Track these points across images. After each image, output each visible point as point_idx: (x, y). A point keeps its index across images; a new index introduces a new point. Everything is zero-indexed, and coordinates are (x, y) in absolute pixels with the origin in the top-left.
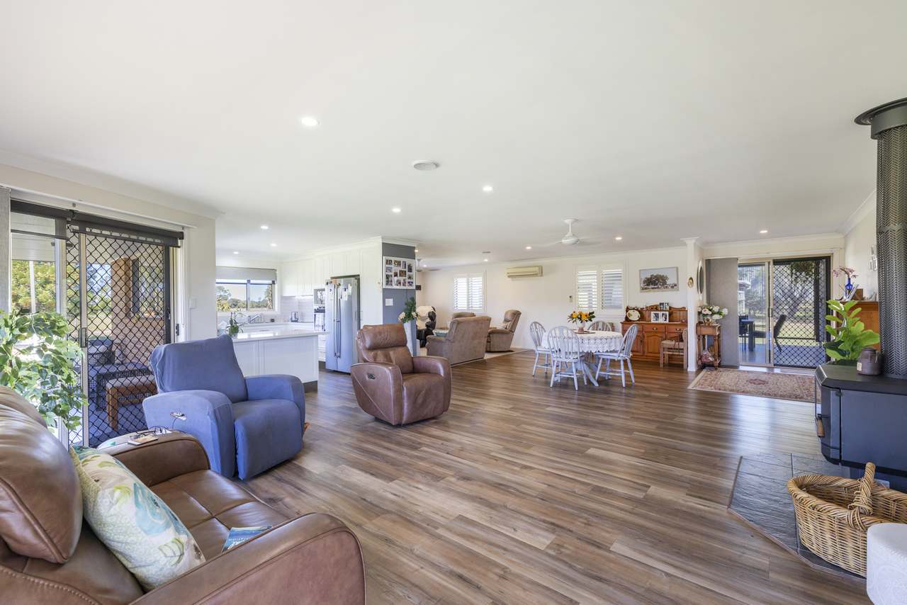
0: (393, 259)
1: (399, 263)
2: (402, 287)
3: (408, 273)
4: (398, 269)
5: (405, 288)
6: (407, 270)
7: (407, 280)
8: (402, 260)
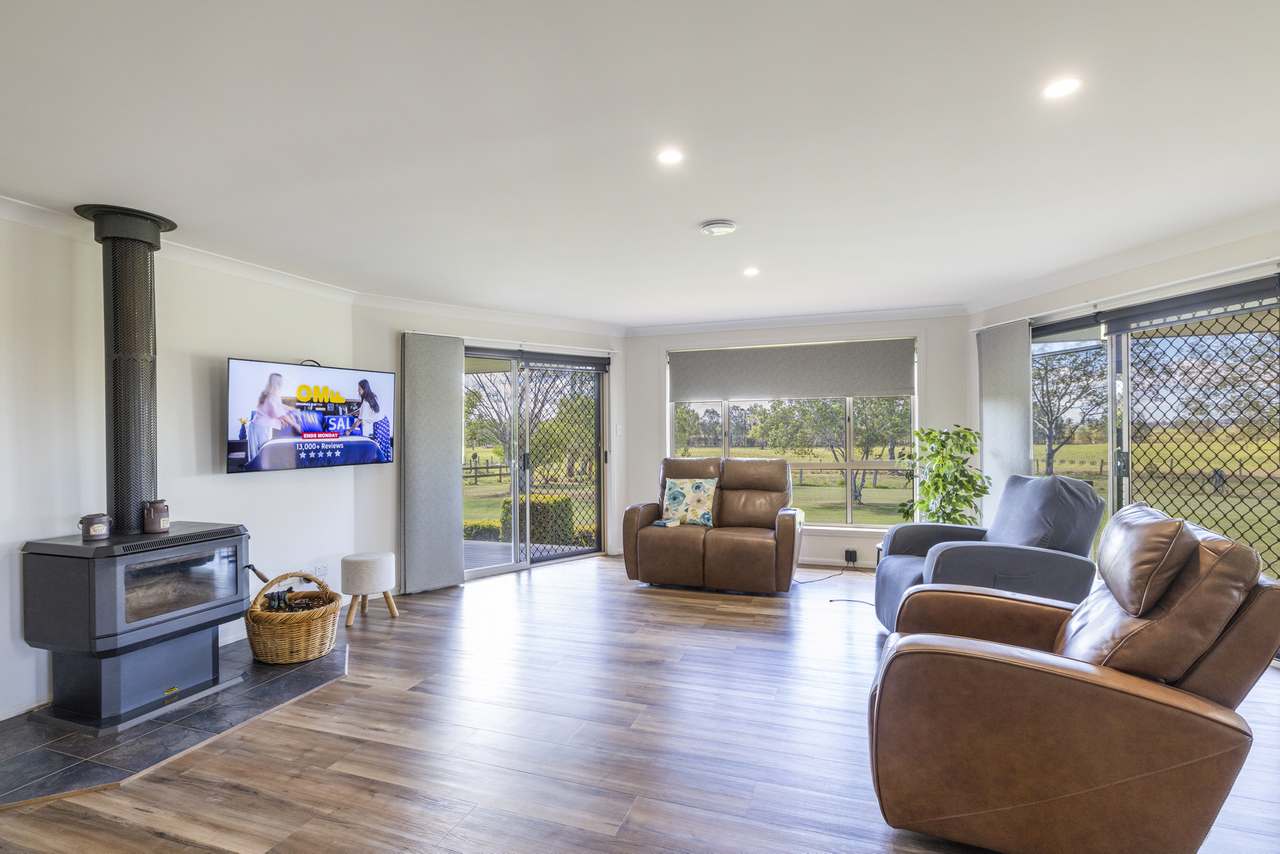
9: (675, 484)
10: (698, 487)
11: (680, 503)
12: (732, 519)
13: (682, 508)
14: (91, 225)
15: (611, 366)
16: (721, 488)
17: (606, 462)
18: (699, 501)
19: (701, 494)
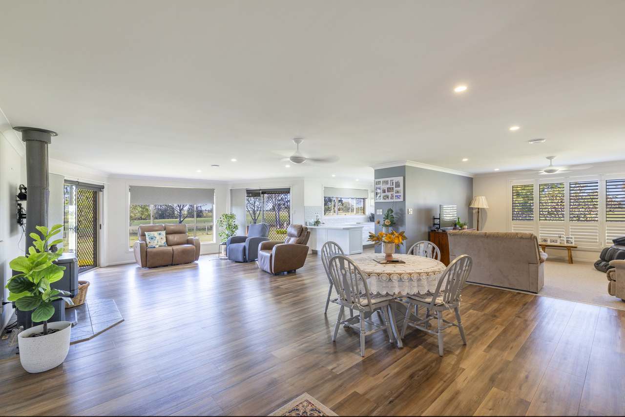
0: (381, 180)
1: (387, 182)
2: (390, 200)
3: (395, 189)
4: (385, 187)
5: (392, 200)
6: (394, 186)
7: (395, 195)
8: (389, 179)
9: (150, 234)
10: (160, 234)
11: (155, 240)
12: (172, 243)
13: (156, 242)
14: (21, 133)
15: (104, 189)
16: (167, 234)
17: (100, 228)
18: (162, 238)
19: (161, 236)
